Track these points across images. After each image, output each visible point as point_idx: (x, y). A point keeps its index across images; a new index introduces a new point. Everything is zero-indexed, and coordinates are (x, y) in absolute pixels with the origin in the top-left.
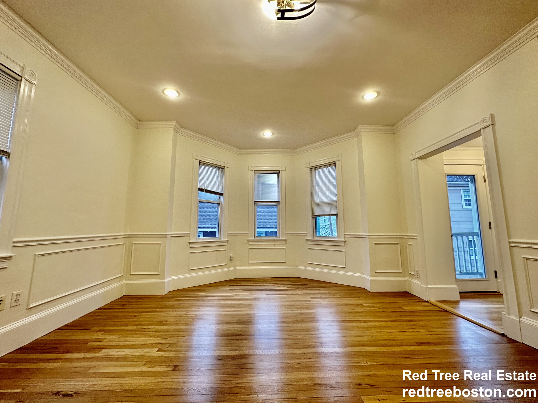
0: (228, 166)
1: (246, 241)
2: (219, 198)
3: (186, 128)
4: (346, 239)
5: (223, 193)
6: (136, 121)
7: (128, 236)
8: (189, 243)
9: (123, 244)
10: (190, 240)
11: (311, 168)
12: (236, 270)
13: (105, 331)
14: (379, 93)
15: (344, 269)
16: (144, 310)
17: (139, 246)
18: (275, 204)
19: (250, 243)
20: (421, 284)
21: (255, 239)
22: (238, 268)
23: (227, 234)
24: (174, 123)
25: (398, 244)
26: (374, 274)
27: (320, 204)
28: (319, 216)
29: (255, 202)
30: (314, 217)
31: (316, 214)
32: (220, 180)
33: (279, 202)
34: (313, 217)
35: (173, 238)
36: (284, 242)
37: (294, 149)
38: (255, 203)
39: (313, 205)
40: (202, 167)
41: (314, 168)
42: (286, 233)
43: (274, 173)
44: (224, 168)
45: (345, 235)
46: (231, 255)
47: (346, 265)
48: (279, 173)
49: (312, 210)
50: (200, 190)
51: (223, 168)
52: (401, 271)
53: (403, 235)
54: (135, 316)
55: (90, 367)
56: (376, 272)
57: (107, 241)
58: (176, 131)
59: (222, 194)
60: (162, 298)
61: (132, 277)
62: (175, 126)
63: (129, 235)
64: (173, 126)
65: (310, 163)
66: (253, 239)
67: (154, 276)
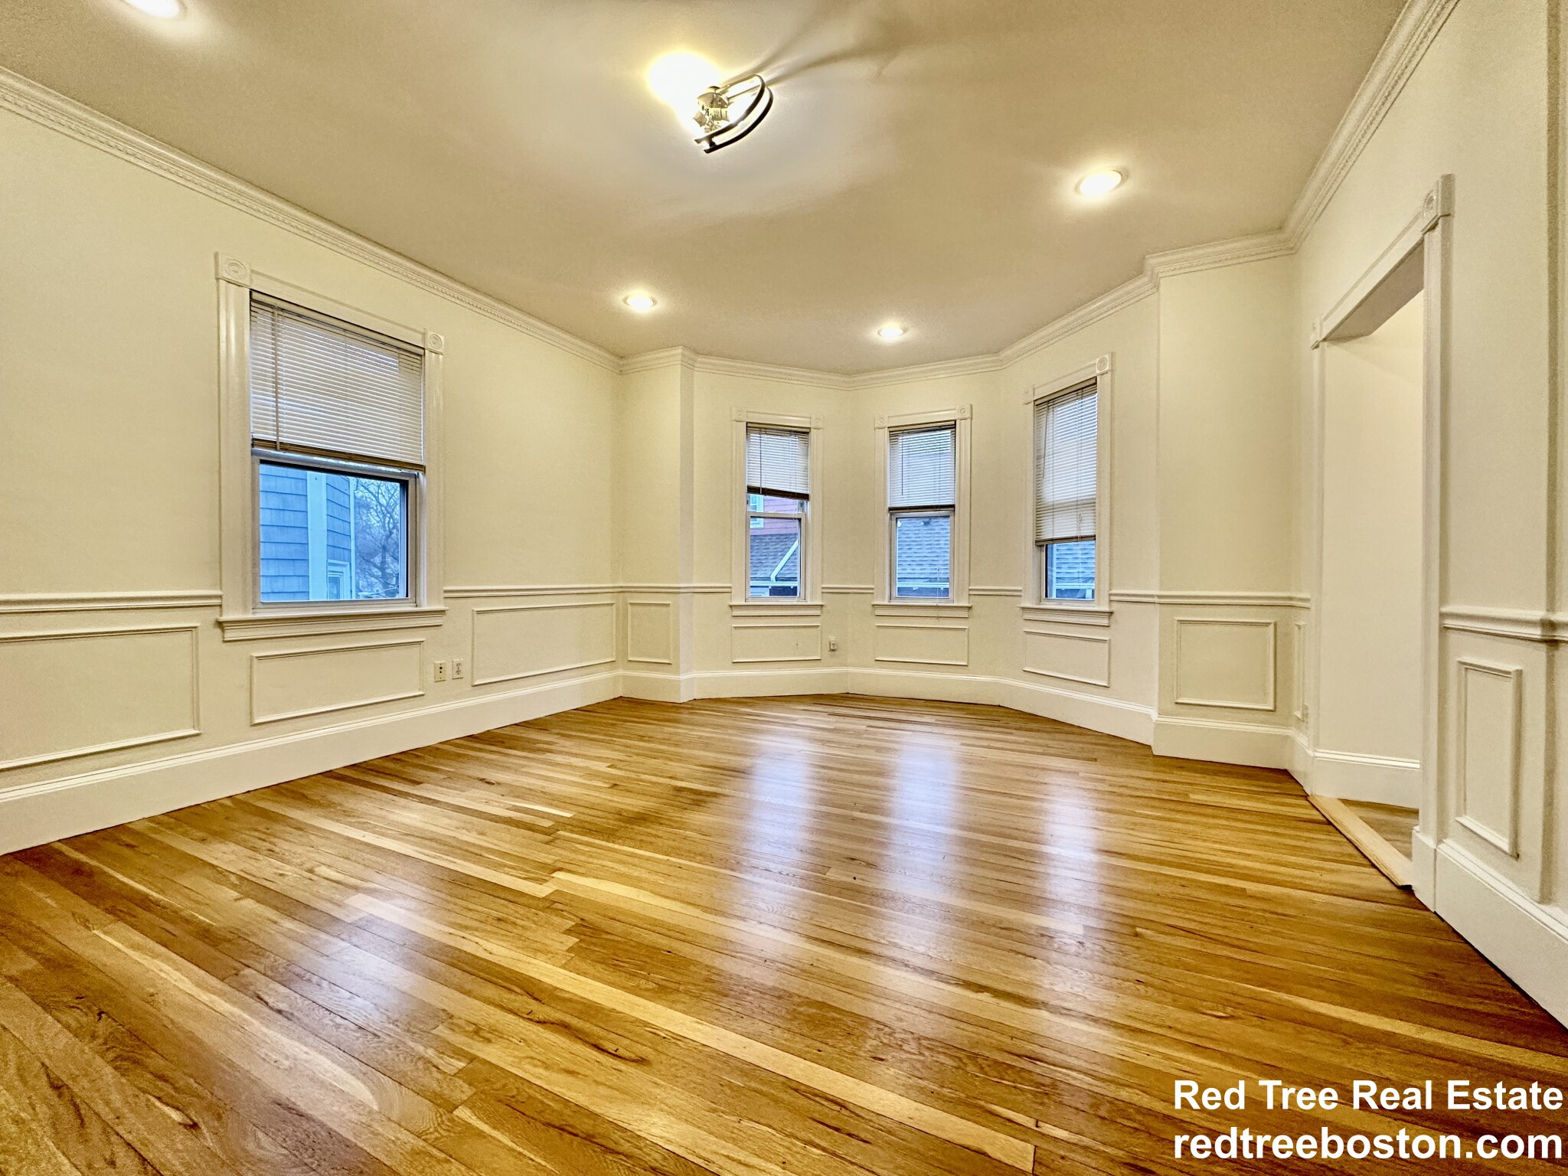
0: (820, 425)
1: (870, 608)
2: (802, 505)
3: (709, 354)
4: (1115, 607)
5: (808, 492)
6: (616, 360)
7: (621, 590)
8: (731, 606)
9: (612, 604)
10: (731, 600)
11: (1037, 403)
12: (847, 674)
13: (563, 735)
14: (1125, 174)
15: (1106, 691)
16: (628, 719)
17: (640, 608)
18: (943, 512)
19: (879, 612)
20: (1306, 744)
21: (892, 603)
22: (851, 670)
23: (820, 591)
24: (679, 351)
25: (1267, 624)
26: (1171, 707)
27: (1054, 508)
28: (1053, 540)
29: (890, 509)
30: (1043, 545)
31: (1047, 535)
32: (800, 462)
33: (953, 506)
34: (1041, 546)
35: (696, 595)
36: (964, 614)
37: (997, 352)
38: (891, 514)
39: (1041, 510)
40: (754, 437)
41: (1046, 403)
42: (970, 590)
43: (941, 428)
44: (808, 430)
45: (1110, 595)
46: (832, 638)
47: (1109, 678)
48: (954, 427)
49: (1038, 527)
50: (752, 490)
51: (808, 433)
52: (1271, 708)
53: (1290, 599)
54: (613, 725)
55: (525, 766)
56: (1177, 703)
57: (578, 596)
58: (689, 366)
59: (805, 497)
60: (676, 707)
61: (631, 664)
62: (683, 355)
63: (621, 587)
64: (680, 357)
65: (1034, 389)
66: (886, 603)
67: (661, 667)
